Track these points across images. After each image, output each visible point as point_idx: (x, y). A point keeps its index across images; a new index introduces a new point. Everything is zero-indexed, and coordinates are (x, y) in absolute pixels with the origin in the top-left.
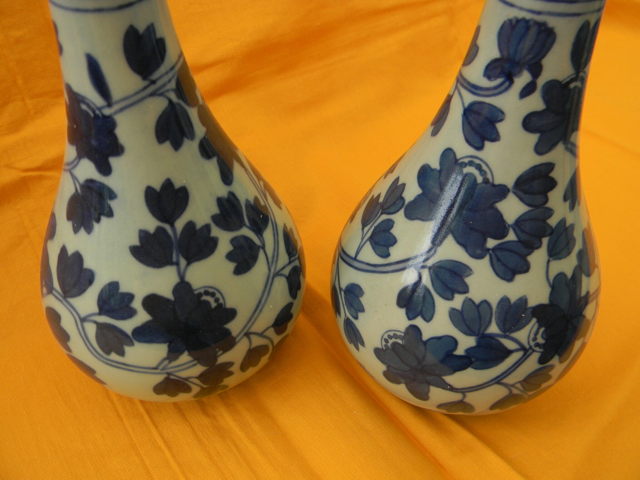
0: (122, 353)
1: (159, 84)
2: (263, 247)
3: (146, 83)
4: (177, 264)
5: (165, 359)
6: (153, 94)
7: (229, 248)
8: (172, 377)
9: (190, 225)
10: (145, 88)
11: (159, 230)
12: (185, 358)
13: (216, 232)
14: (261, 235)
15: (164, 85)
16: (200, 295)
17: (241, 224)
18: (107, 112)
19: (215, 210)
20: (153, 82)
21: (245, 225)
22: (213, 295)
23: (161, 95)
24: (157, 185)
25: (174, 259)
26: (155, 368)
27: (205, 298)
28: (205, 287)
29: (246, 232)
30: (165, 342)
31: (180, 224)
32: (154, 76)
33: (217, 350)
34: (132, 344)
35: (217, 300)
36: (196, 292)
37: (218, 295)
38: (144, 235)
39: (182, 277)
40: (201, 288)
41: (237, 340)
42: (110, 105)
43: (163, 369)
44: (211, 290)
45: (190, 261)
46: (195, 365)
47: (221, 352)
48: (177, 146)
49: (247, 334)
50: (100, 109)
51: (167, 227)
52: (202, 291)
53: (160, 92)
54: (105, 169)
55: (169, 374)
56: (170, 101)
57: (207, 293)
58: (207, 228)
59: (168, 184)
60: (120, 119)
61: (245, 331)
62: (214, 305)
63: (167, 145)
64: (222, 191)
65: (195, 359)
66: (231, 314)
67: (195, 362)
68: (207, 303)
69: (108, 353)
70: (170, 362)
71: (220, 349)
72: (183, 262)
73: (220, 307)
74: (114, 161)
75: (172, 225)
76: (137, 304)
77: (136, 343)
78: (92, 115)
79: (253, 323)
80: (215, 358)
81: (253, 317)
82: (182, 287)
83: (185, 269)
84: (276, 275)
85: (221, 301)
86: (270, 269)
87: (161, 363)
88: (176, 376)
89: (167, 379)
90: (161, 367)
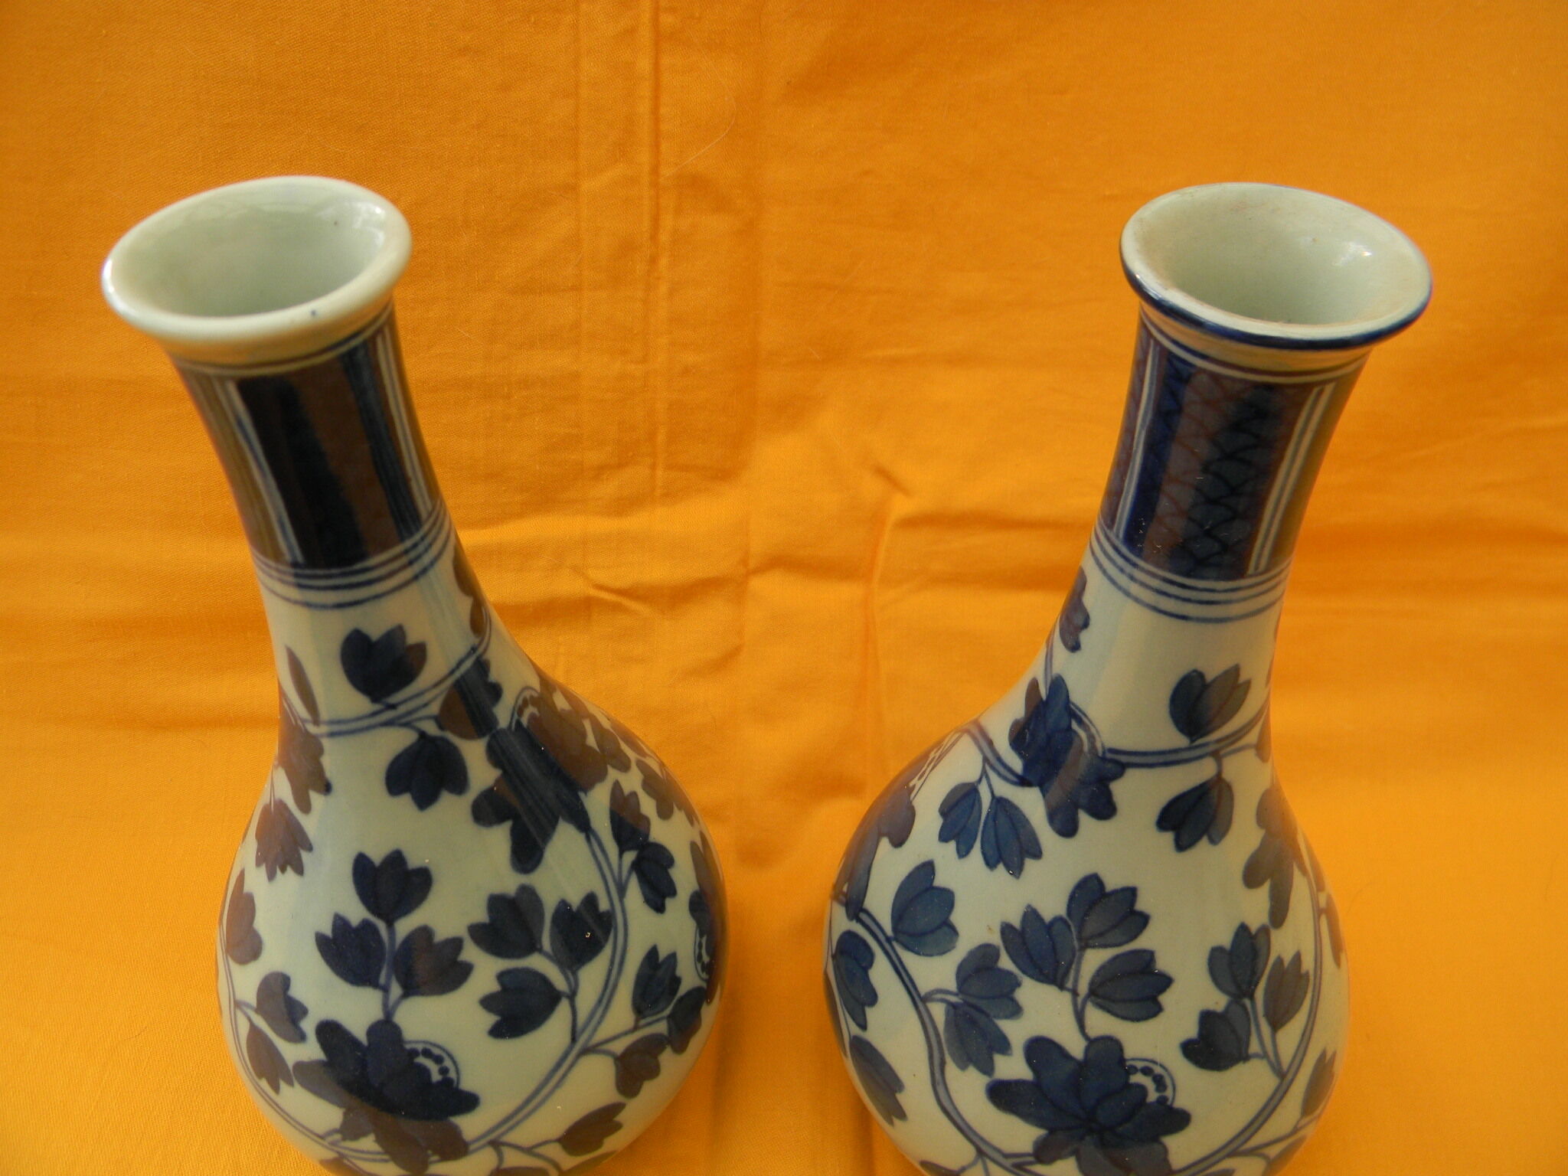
0: (276, 1087)
1: (402, 709)
2: (572, 996)
3: (377, 707)
4: (385, 990)
5: (336, 1131)
6: (389, 723)
7: (493, 986)
8: (347, 1162)
9: (425, 932)
10: (374, 714)
11: (366, 925)
12: (369, 1143)
13: (471, 953)
14: (574, 974)
15: (409, 713)
16: (414, 1053)
17: (532, 946)
18: (313, 731)
19: (480, 916)
20: (393, 707)
21: (540, 950)
22: (438, 1060)
23: (407, 725)
24: (377, 855)
25: (382, 980)
26: (322, 1137)
27: (421, 1060)
28: (425, 1042)
29: (537, 962)
30: (339, 1106)
31: (405, 926)
32: (394, 699)
33: (430, 1152)
34: (290, 1082)
35: (444, 1071)
36: (408, 1047)
37: (448, 1063)
38: (340, 923)
39: (388, 1013)
40: (417, 1042)
41: (472, 1147)
42: (315, 722)
43: (333, 1144)
44: (436, 1051)
45: (411, 989)
46: (386, 1161)
47: (435, 1158)
48: (424, 801)
49: (496, 1145)
51: (381, 926)
52: (420, 1047)
53: (405, 719)
54: (303, 802)
55: (342, 1155)
56: (423, 735)
57: (427, 1053)
58: (456, 944)
59: (396, 859)
60: (331, 747)
61: (492, 1136)
62: (436, 1077)
63: (406, 801)
64: (509, 882)
65: (388, 1151)
66: (468, 1102)
67: (386, 1157)
68: (425, 1072)
69: (261, 1078)
70: (344, 1139)
71: (435, 1152)
72: (396, 990)
73: (449, 1084)
74: (316, 799)
75: (390, 924)
76: (309, 1025)
77: (297, 1085)
79: (511, 1128)
80: (425, 1164)
81: (513, 1119)
82: (386, 1030)
83: (398, 1003)
84: (587, 1051)
85: (452, 1074)
86: (574, 1039)
87: (329, 1133)
88: (353, 1163)
89: (340, 1159)
90: (329, 1140)
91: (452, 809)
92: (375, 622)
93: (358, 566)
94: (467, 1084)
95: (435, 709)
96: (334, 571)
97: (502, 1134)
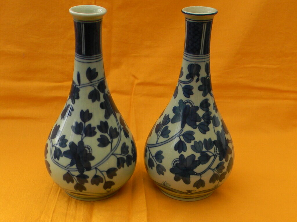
0: (58, 159)
1: (93, 83)
2: (112, 143)
3: (90, 82)
4: (82, 135)
6: (91, 85)
7: (99, 137)
9: (90, 125)
11: (81, 123)
12: (74, 167)
13: (97, 130)
14: (112, 139)
15: (95, 84)
16: (85, 147)
17: (106, 132)
18: (78, 87)
19: (99, 124)
21: (107, 133)
22: (89, 149)
23: (93, 86)
24: (85, 110)
25: (82, 133)
26: (65, 167)
27: (86, 149)
28: (88, 145)
29: (107, 135)
30: (71, 159)
31: (87, 123)
32: (92, 81)
33: (85, 168)
34: (62, 156)
35: (90, 151)
36: (84, 146)
37: (90, 150)
38: (77, 123)
39: (82, 139)
40: (86, 145)
41: (92, 168)
42: (79, 85)
43: (68, 168)
44: (89, 147)
45: (86, 135)
46: (77, 171)
47: (85, 170)
48: (93, 101)
49: (96, 168)
50: (77, 86)
51: (83, 123)
52: (86, 146)
53: (93, 85)
54: (74, 102)
55: (69, 171)
56: (95, 89)
57: (87, 147)
58: (94, 128)
59: (87, 111)
60: (81, 90)
61: (96, 167)
62: (88, 152)
63: (91, 100)
64: (104, 120)
65: (78, 168)
66: (93, 158)
67: (77, 170)
68: (87, 151)
69: (55, 158)
70: (70, 166)
72: (84, 135)
73: (90, 154)
74: (76, 100)
75: (85, 123)
76: (68, 144)
78: (75, 87)
79: (99, 166)
80: (83, 171)
81: (99, 164)
82: (81, 143)
83: (84, 137)
84: (113, 154)
85: (91, 152)
86: (111, 151)
87: (67, 166)
88: (70, 173)
89: (68, 173)
90: (67, 167)
91: (97, 104)
92: (93, 66)
93: (92, 56)
94: (93, 154)
95: (97, 85)
96: (89, 56)
97: (97, 167)
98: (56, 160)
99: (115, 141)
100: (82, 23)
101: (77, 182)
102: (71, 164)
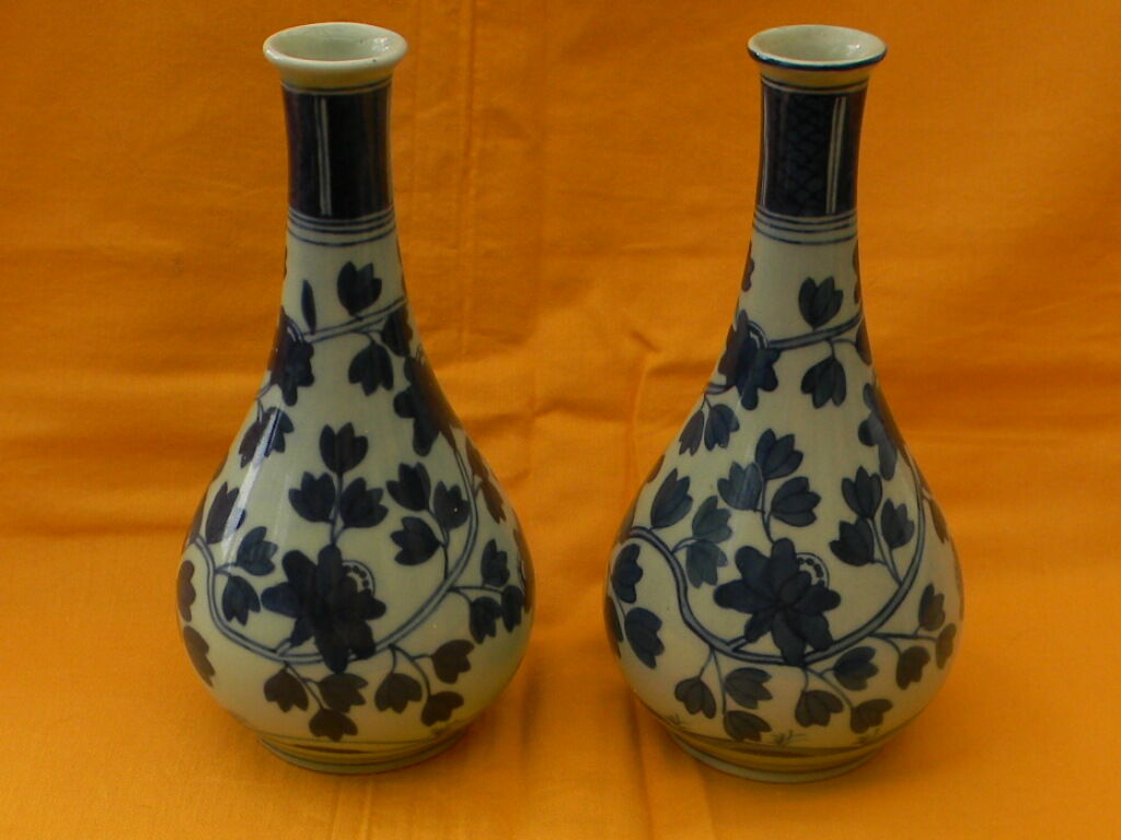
0: (243, 621)
1: (365, 321)
2: (445, 547)
3: (350, 318)
4: (333, 523)
5: (287, 640)
6: (355, 331)
7: (399, 527)
8: (289, 671)
9: (360, 484)
10: (350, 323)
11: (325, 478)
12: (309, 646)
13: (387, 500)
14: (447, 532)
15: (369, 325)
16: (347, 569)
17: (423, 507)
18: (308, 339)
19: (395, 476)
20: (360, 319)
21: (428, 509)
22: (363, 575)
23: (366, 333)
24: (336, 428)
25: (331, 516)
26: (274, 651)
27: (352, 575)
28: (356, 562)
29: (425, 516)
30: (293, 616)
31: (350, 477)
32: (363, 313)
33: (350, 651)
34: (257, 609)
35: (366, 583)
36: (345, 564)
37: (368, 578)
38: (308, 479)
39: (334, 539)
40: (350, 561)
41: (378, 648)
42: (313, 332)
43: (283, 655)
44: (362, 568)
45: (348, 524)
46: (319, 661)
47: (353, 657)
48: (369, 390)
49: (393, 648)
50: (302, 335)
51: (334, 477)
52: (351, 565)
53: (365, 330)
54: (291, 398)
55: (287, 664)
56: (373, 342)
57: (356, 570)
58: (379, 492)
59: (348, 429)
60: (318, 348)
61: (391, 641)
62: (360, 588)
63: (358, 387)
64: (412, 459)
65: (322, 652)
66: (378, 609)
67: (320, 657)
68: (353, 583)
69: (229, 618)
70: (292, 647)
71: (354, 652)
72: (340, 523)
73: (368, 594)
74: (302, 392)
75: (340, 476)
76: (277, 559)
77: (262, 608)
78: (294, 339)
79: (404, 636)
80: (345, 663)
81: (407, 627)
82: (331, 552)
83: (340, 532)
84: (454, 589)
85: (371, 587)
86: (446, 576)
87: (282, 644)
88: (294, 670)
89: (283, 672)
90: (280, 651)
91: (383, 399)
92: (361, 257)
93: (358, 220)
94: (379, 595)
95: (380, 326)
96: (347, 221)
97: (397, 641)
98: (235, 624)
99: (458, 537)
100: (320, 98)
101: (320, 705)
102: (297, 638)
